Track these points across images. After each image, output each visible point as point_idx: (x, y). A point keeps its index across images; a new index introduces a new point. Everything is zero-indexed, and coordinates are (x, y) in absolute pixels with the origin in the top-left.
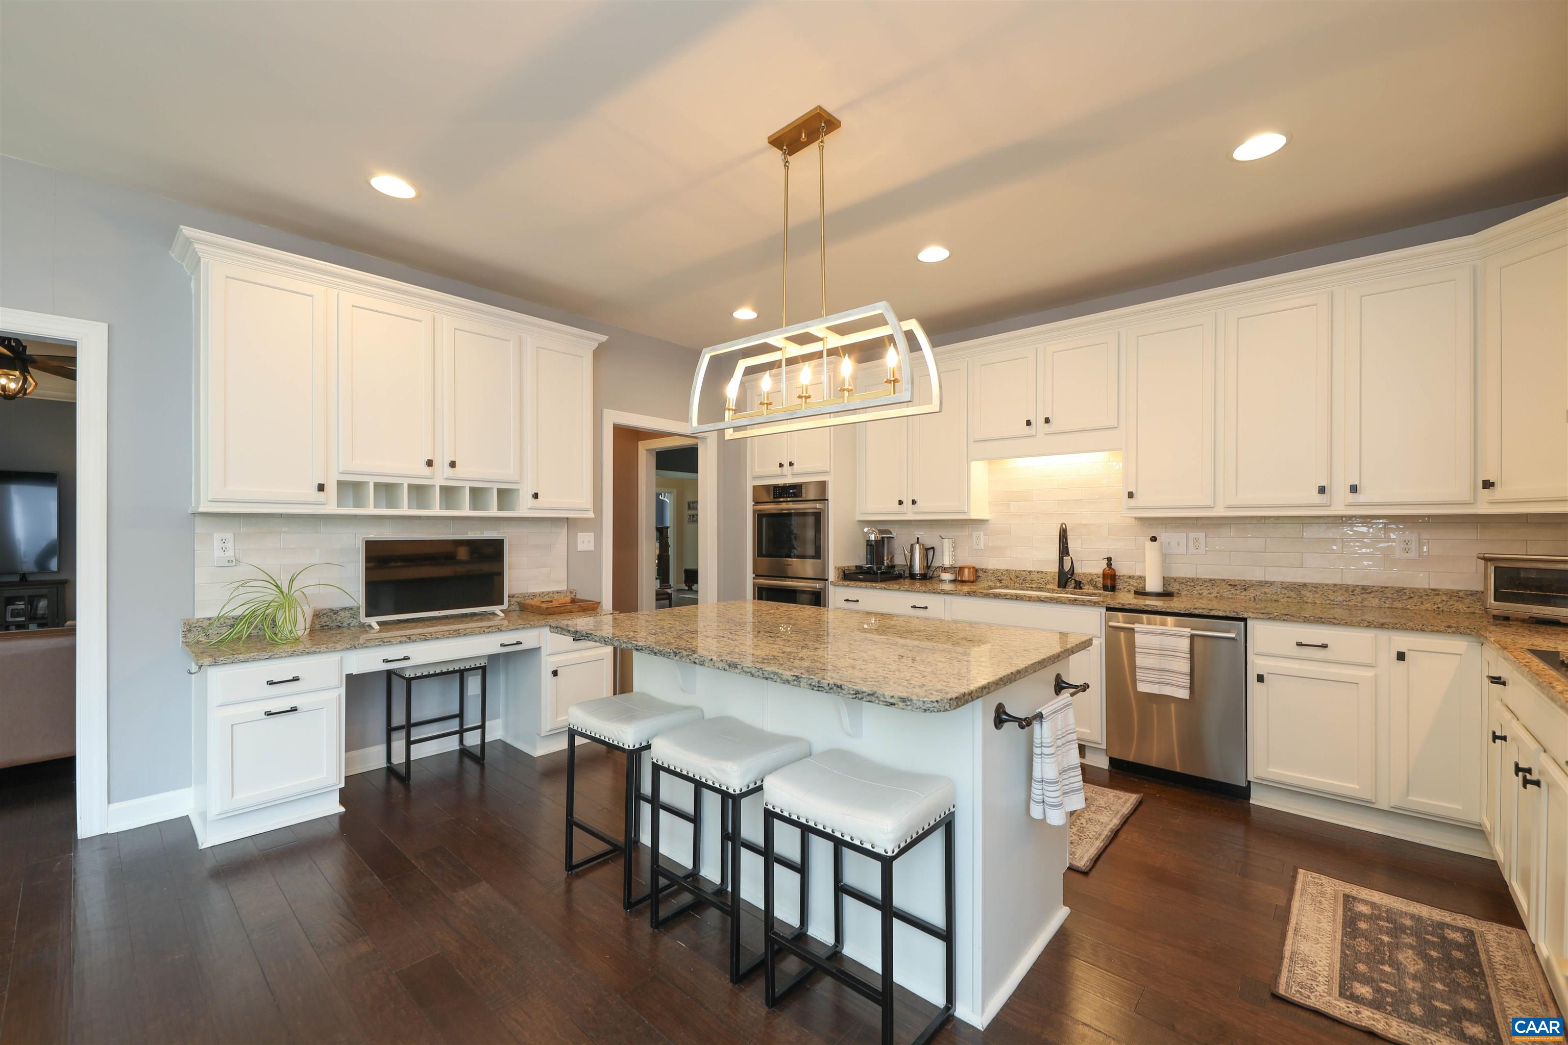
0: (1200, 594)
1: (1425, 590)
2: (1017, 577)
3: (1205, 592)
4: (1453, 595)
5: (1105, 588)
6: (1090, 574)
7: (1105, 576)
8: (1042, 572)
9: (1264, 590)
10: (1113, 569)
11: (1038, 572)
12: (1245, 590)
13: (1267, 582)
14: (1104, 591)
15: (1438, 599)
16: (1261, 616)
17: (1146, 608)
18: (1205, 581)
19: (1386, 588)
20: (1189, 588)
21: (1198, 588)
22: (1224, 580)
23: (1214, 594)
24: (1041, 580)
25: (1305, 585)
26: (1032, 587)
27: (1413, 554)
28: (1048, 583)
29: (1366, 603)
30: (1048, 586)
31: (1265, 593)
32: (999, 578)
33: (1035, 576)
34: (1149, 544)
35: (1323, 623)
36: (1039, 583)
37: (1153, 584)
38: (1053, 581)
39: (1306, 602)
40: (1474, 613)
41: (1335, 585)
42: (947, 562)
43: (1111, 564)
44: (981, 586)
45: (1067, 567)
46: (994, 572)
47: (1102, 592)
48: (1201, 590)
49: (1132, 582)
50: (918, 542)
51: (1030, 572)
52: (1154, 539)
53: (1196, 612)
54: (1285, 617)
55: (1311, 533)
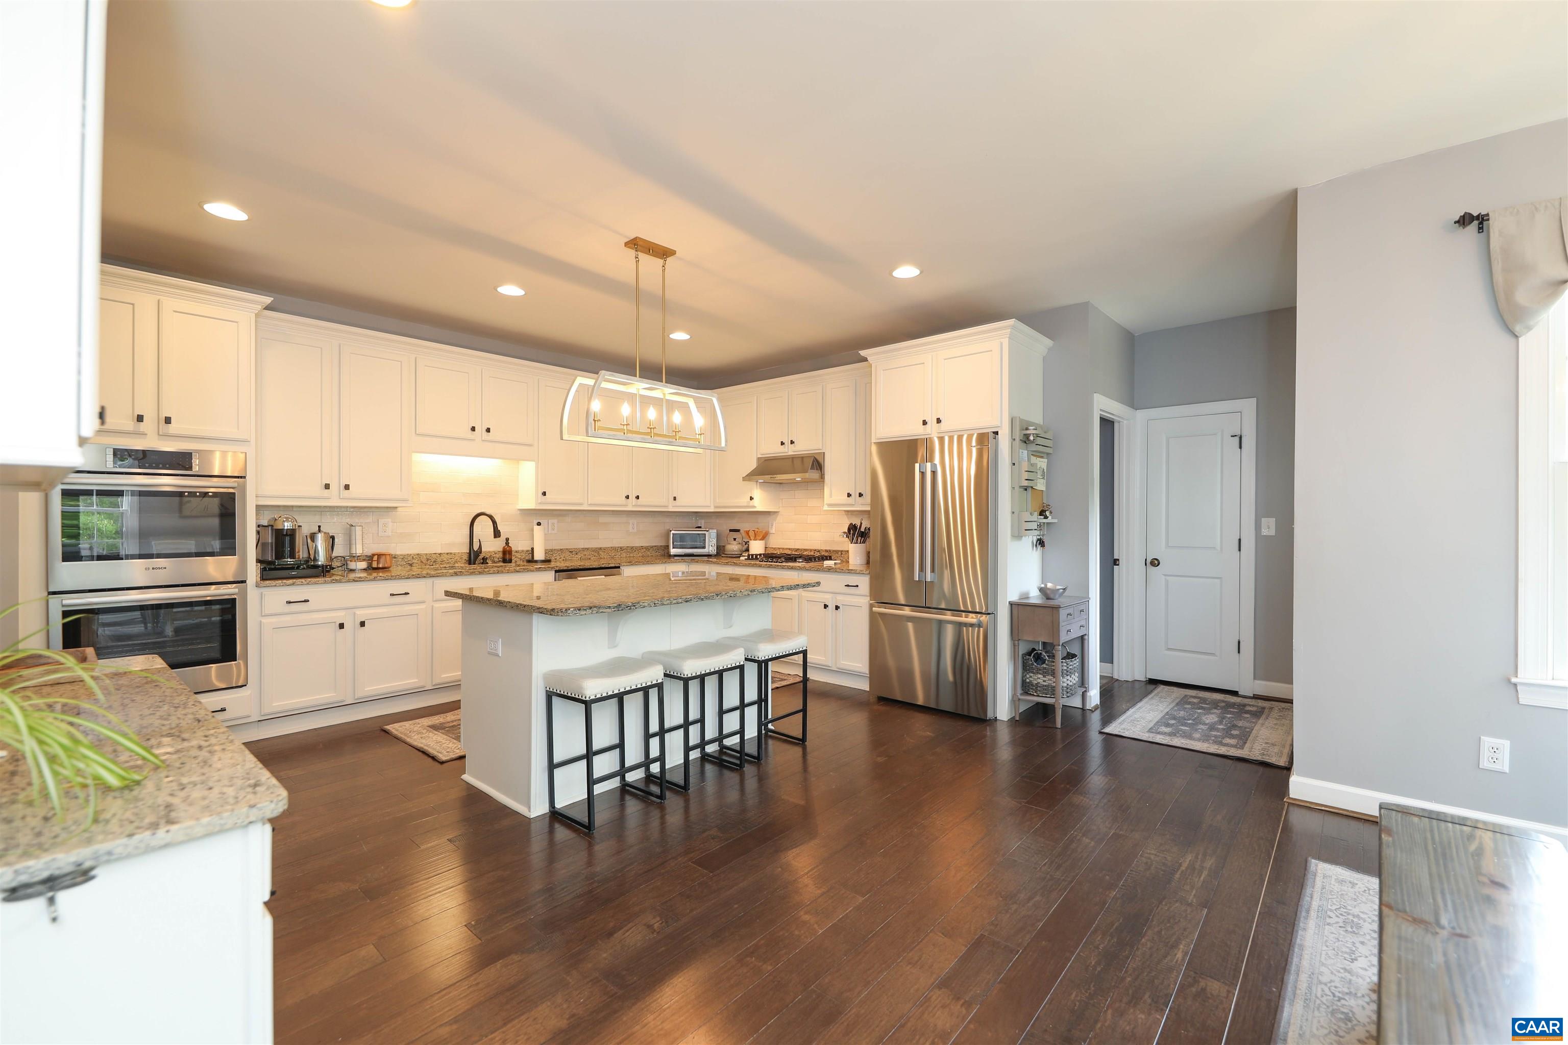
0: (556, 559)
1: (639, 547)
2: (428, 560)
3: (558, 558)
4: (647, 548)
5: (504, 561)
6: (489, 552)
7: (505, 552)
8: (451, 553)
9: (585, 553)
10: (510, 547)
11: (447, 554)
12: (577, 554)
13: (586, 549)
14: (504, 563)
15: (643, 551)
16: (628, 564)
18: (558, 550)
19: (628, 547)
20: (550, 556)
21: (554, 555)
22: (567, 549)
23: (563, 558)
24: (450, 560)
25: (601, 549)
26: (445, 567)
27: (635, 530)
28: (456, 562)
29: (622, 556)
30: (456, 565)
31: (585, 555)
32: (409, 562)
33: (445, 558)
34: (536, 528)
35: (649, 564)
36: (448, 563)
37: (539, 555)
38: (460, 560)
39: (601, 558)
40: (652, 556)
41: (611, 547)
42: (358, 550)
43: (509, 543)
44: (395, 570)
45: (476, 547)
46: (404, 557)
47: (502, 564)
48: (556, 556)
49: (518, 555)
50: (319, 531)
51: (440, 554)
52: (539, 524)
55: (603, 519)
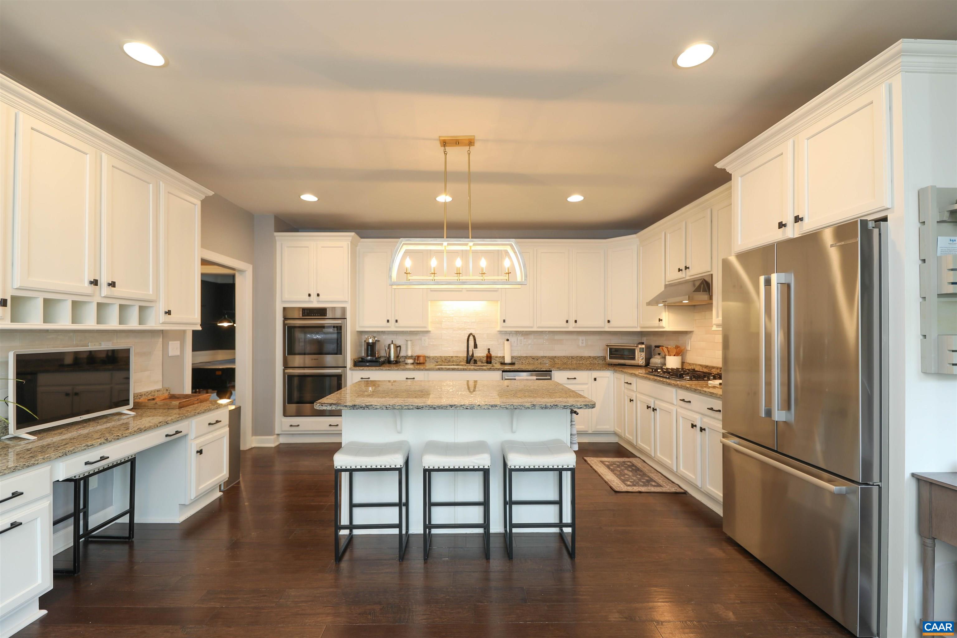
0: (522, 363)
1: (587, 357)
2: (445, 359)
3: (524, 362)
4: (595, 358)
5: (487, 362)
6: (480, 357)
7: (487, 357)
8: (458, 357)
9: (543, 359)
10: (490, 354)
11: (456, 357)
12: (537, 360)
13: (544, 357)
14: (487, 364)
15: (591, 360)
16: (557, 369)
17: (519, 370)
18: (524, 357)
19: (578, 356)
20: (518, 360)
21: (521, 360)
22: (530, 356)
23: (527, 363)
24: (458, 361)
25: (555, 357)
26: (454, 364)
27: (584, 345)
28: (461, 362)
29: (572, 362)
30: (461, 363)
31: (544, 361)
32: (436, 361)
33: (454, 359)
34: (506, 342)
35: (575, 370)
36: (456, 362)
37: (508, 360)
38: (463, 361)
39: (556, 363)
40: (599, 364)
41: (564, 356)
42: (410, 354)
43: (490, 352)
44: (428, 366)
45: (470, 354)
46: (434, 358)
47: (485, 364)
48: (523, 361)
49: (497, 359)
50: (392, 343)
51: (452, 357)
52: (508, 340)
53: (536, 370)
54: (564, 369)
55: (557, 337)
